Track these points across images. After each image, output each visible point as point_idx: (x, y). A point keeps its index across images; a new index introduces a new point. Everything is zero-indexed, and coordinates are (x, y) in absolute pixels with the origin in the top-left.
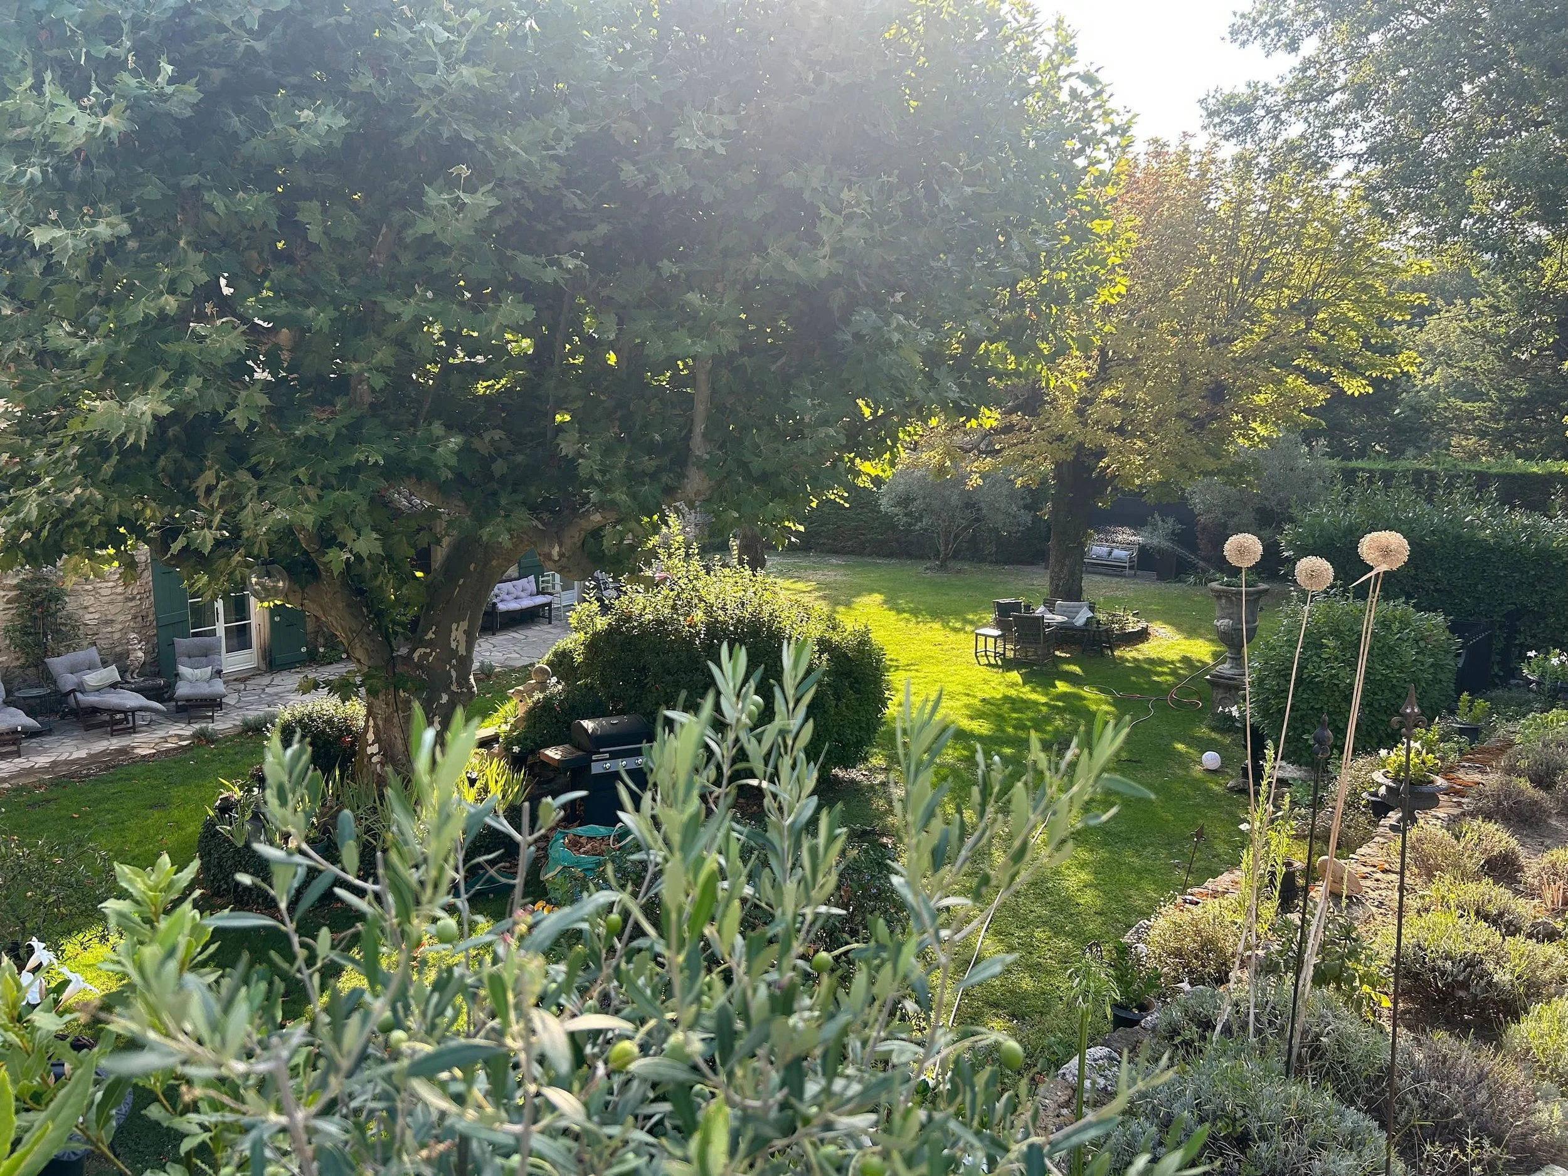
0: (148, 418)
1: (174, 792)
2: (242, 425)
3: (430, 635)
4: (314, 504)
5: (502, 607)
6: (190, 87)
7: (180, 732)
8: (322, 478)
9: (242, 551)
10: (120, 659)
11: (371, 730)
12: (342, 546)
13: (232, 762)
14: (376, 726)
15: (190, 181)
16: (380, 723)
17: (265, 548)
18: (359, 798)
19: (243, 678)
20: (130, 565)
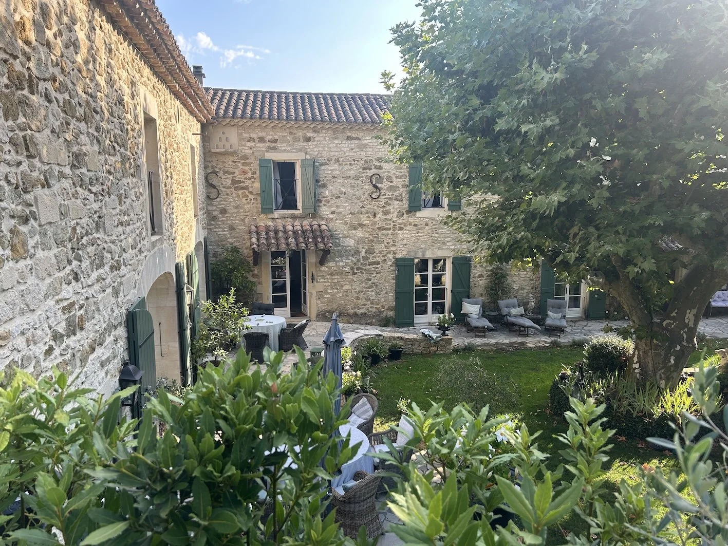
0: (556, 203)
1: (541, 365)
2: (595, 206)
3: (674, 314)
4: (624, 244)
5: (714, 304)
6: (594, 54)
7: (546, 340)
8: (630, 231)
9: (585, 263)
10: (524, 304)
11: (636, 356)
12: (635, 265)
13: (567, 358)
14: (639, 355)
15: (587, 96)
16: (641, 354)
17: (596, 263)
18: (627, 387)
19: (574, 321)
20: (536, 265)
